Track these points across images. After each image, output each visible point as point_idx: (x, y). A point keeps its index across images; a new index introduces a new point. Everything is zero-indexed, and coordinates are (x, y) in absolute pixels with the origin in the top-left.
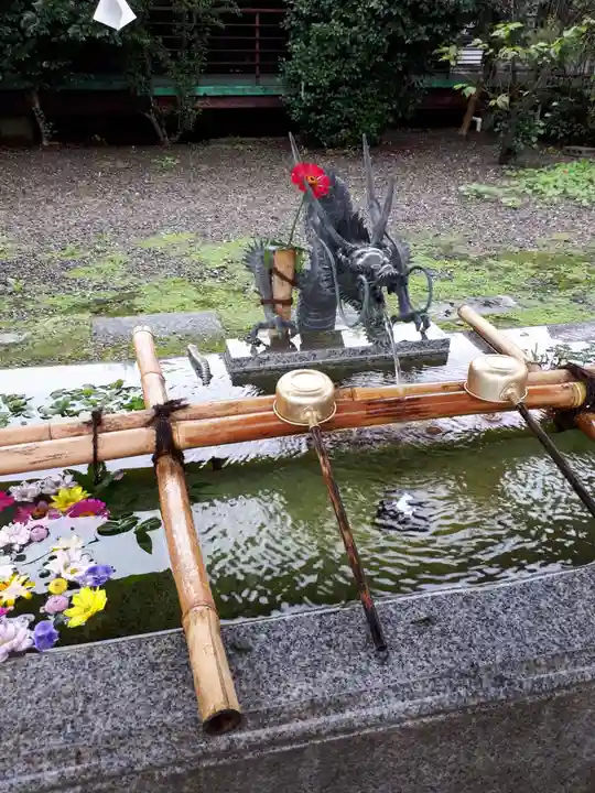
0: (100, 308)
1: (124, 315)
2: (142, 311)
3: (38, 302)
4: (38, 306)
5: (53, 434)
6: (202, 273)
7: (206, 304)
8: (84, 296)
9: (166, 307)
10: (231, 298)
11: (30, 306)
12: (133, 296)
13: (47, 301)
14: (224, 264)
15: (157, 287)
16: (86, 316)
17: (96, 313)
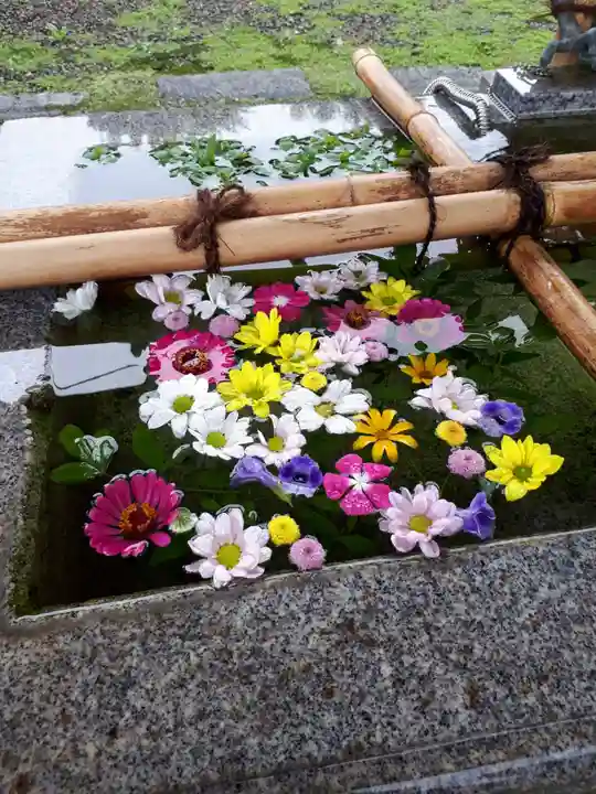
0: (162, 63)
1: (192, 73)
2: (212, 68)
3: (88, 56)
4: (88, 60)
5: (358, 196)
6: (274, 22)
7: (287, 60)
8: (140, 49)
9: (239, 62)
10: (316, 54)
11: (80, 61)
12: (196, 49)
13: (98, 54)
14: (300, 9)
15: (223, 38)
16: (149, 72)
17: (159, 70)
